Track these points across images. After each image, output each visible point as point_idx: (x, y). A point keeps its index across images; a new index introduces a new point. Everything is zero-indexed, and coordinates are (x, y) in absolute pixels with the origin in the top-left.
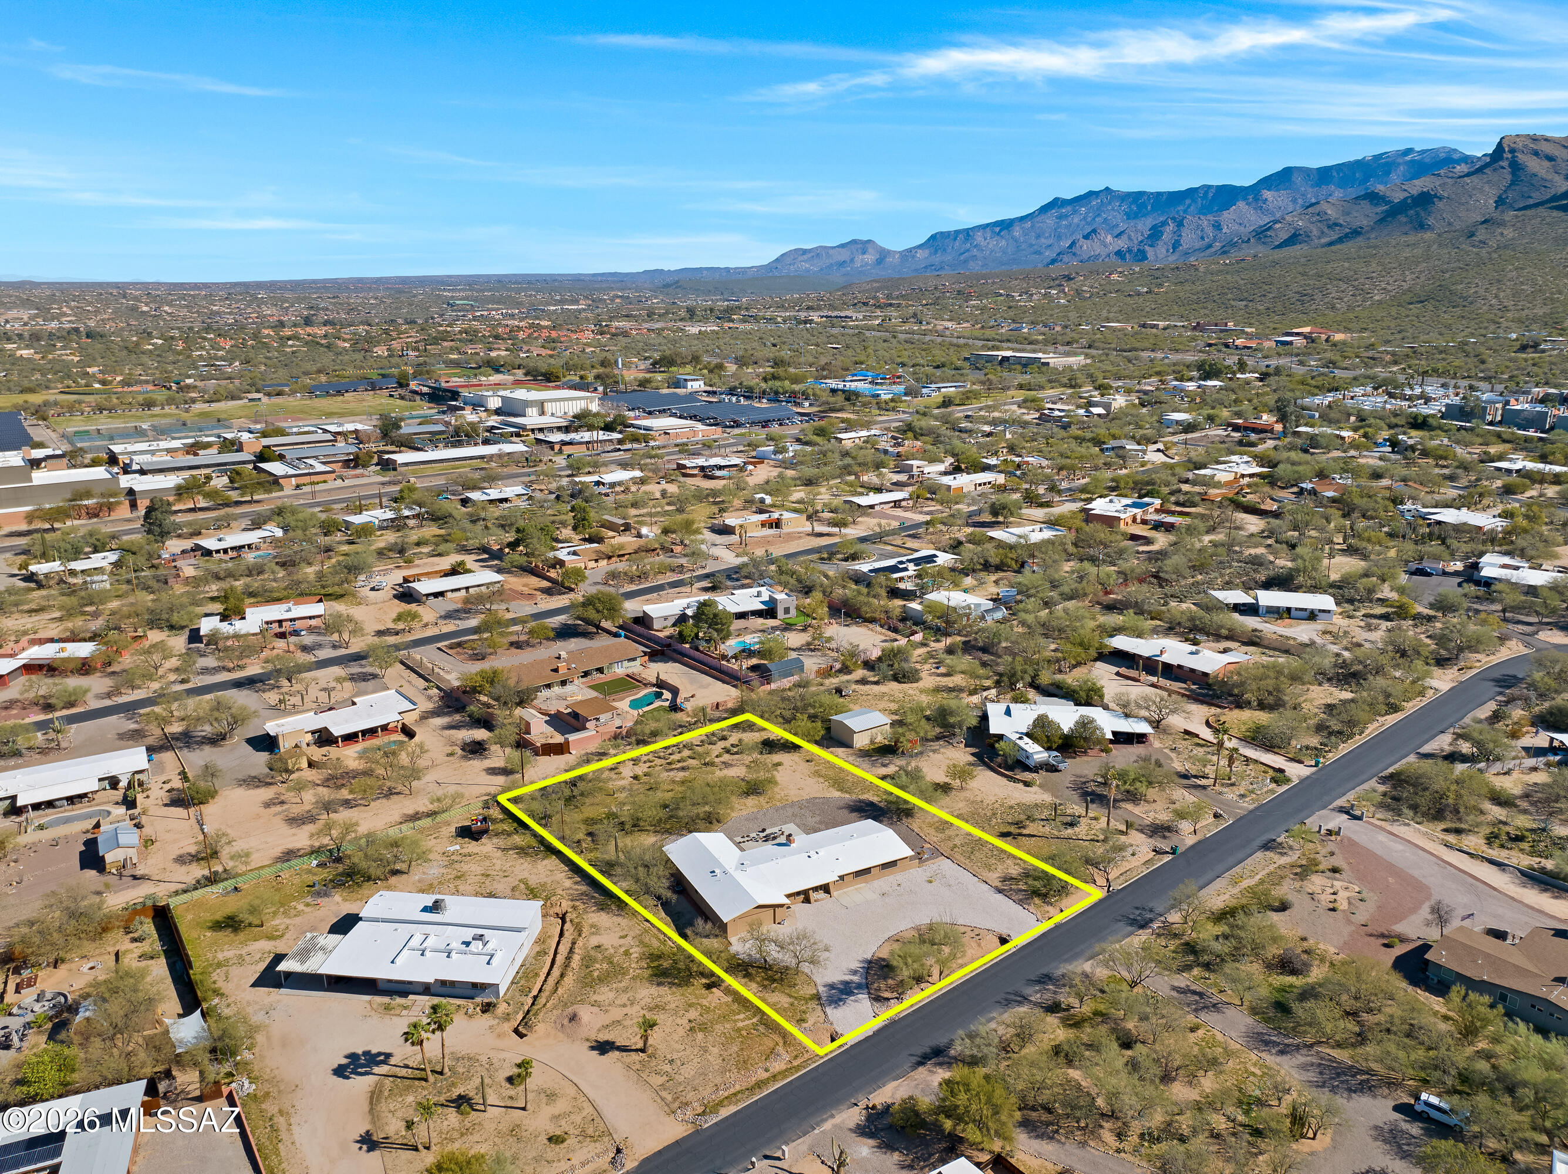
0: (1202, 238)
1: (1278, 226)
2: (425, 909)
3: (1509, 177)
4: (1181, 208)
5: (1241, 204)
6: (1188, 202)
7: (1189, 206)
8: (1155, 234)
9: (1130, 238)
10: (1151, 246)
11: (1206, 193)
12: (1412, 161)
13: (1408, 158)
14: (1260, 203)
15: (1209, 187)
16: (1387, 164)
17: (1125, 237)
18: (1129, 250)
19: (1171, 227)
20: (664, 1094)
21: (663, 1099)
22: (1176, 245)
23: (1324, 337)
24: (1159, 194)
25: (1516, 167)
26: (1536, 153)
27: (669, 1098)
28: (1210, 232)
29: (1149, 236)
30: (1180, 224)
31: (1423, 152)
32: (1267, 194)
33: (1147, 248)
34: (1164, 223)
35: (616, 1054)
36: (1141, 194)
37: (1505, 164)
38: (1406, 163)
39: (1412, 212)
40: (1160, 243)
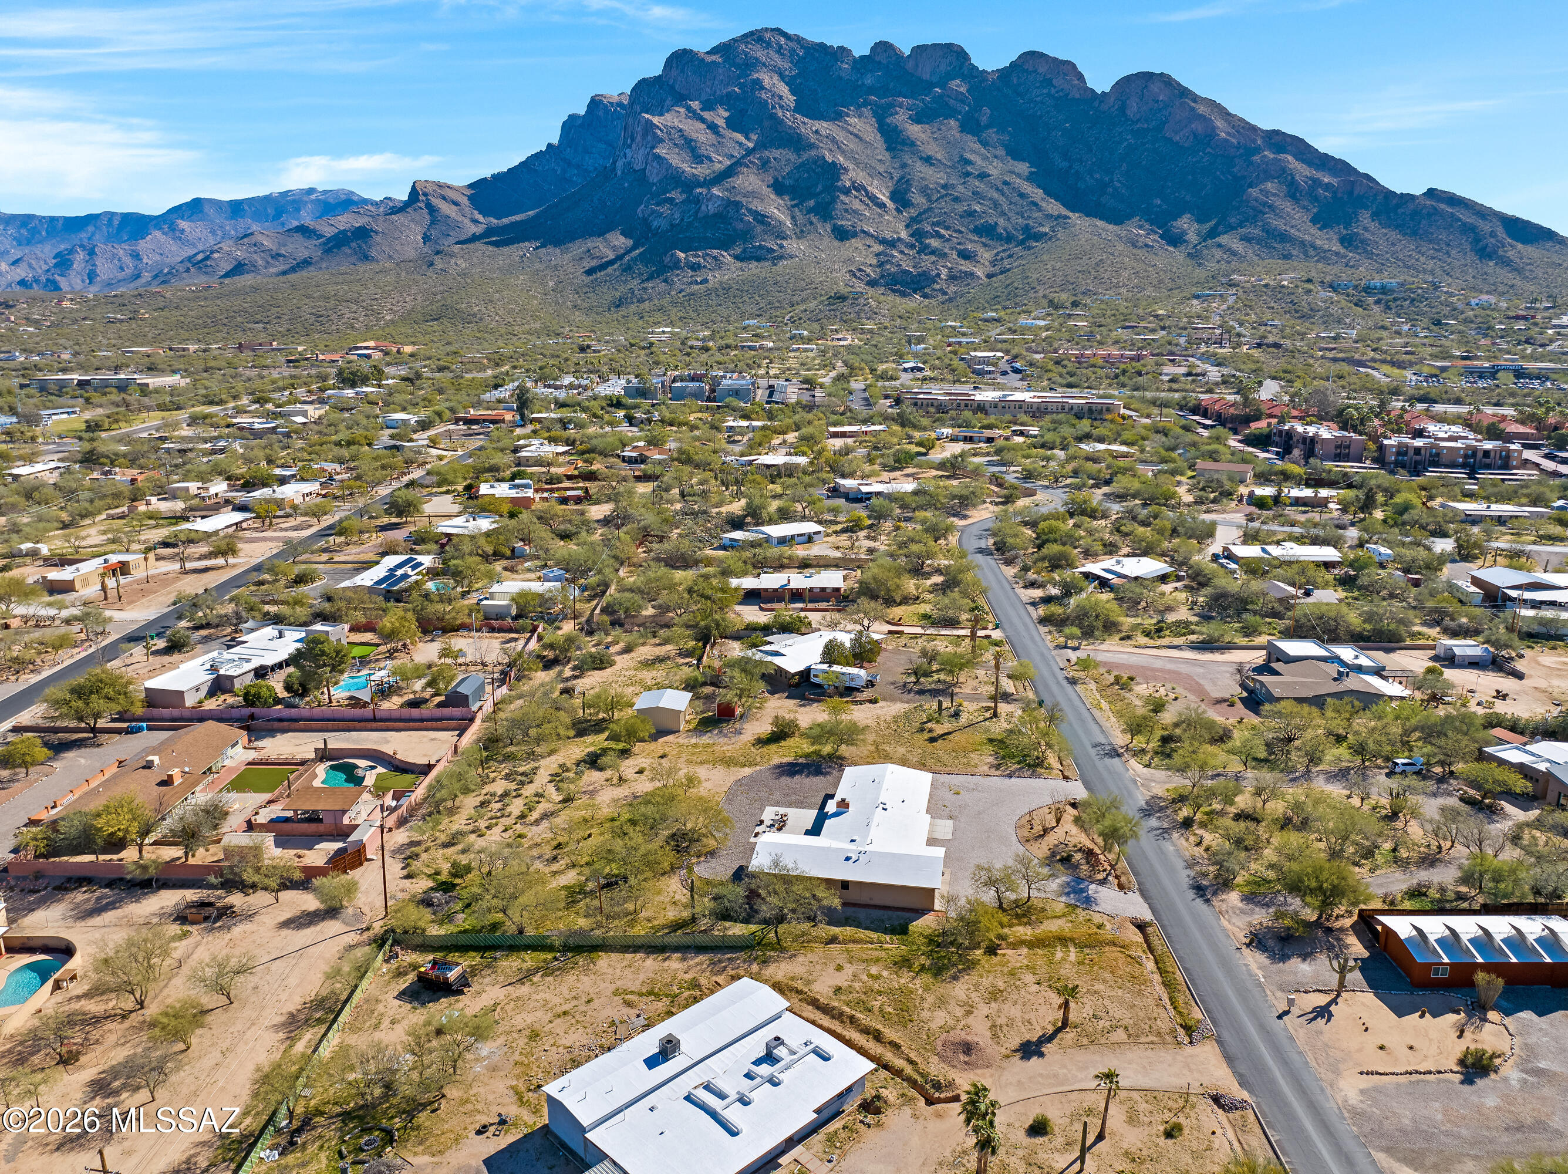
0: (122, 269)
1: (216, 255)
2: (652, 1062)
3: (428, 217)
4: (83, 235)
5: (158, 234)
6: (91, 229)
7: (93, 234)
8: (63, 262)
9: (30, 266)
10: (62, 275)
11: (110, 221)
12: (318, 200)
13: (313, 197)
14: (178, 234)
15: (113, 214)
16: (294, 201)
17: (23, 265)
18: (36, 280)
19: (80, 256)
20: (1143, 1039)
21: (1152, 1043)
22: (92, 276)
23: (395, 350)
24: (53, 220)
25: (431, 209)
26: (444, 198)
27: (1151, 1038)
28: (128, 261)
29: (56, 265)
30: (92, 253)
31: (325, 192)
32: (183, 224)
33: (58, 278)
34: (71, 251)
35: (1047, 1048)
36: (29, 217)
37: (422, 205)
38: (313, 201)
39: (353, 245)
40: (73, 273)
